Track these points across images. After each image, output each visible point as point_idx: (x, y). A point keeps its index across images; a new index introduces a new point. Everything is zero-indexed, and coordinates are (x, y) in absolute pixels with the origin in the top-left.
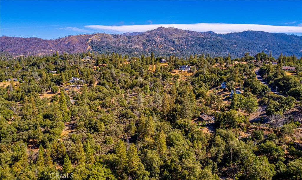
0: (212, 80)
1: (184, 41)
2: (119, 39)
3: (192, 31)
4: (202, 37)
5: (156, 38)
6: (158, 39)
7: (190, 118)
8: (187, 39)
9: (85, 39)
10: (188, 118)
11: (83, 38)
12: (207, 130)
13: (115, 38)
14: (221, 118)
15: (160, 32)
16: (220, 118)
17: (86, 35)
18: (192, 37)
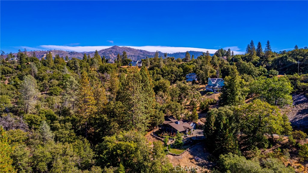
0: (173, 73)
1: (137, 58)
2: (75, 55)
3: (143, 50)
4: (153, 55)
5: (110, 55)
6: (112, 56)
7: (143, 129)
8: (139, 56)
9: (40, 55)
10: (139, 129)
11: (37, 54)
12: (191, 159)
13: (71, 54)
14: (225, 122)
15: (114, 50)
16: (220, 124)
17: (41, 51)
18: (143, 55)
